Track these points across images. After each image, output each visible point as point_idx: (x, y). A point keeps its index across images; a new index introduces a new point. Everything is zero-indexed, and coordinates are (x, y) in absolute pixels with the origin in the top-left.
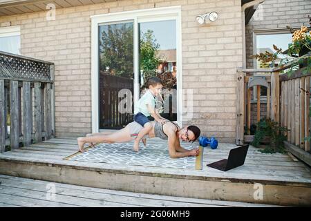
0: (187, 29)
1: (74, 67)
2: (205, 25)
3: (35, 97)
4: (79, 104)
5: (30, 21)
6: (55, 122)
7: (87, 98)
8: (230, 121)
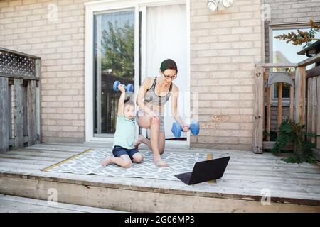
0: (197, 17)
1: (65, 62)
2: (218, 12)
3: (15, 96)
4: (71, 104)
5: (12, 9)
6: (41, 125)
7: (80, 98)
8: (247, 125)
